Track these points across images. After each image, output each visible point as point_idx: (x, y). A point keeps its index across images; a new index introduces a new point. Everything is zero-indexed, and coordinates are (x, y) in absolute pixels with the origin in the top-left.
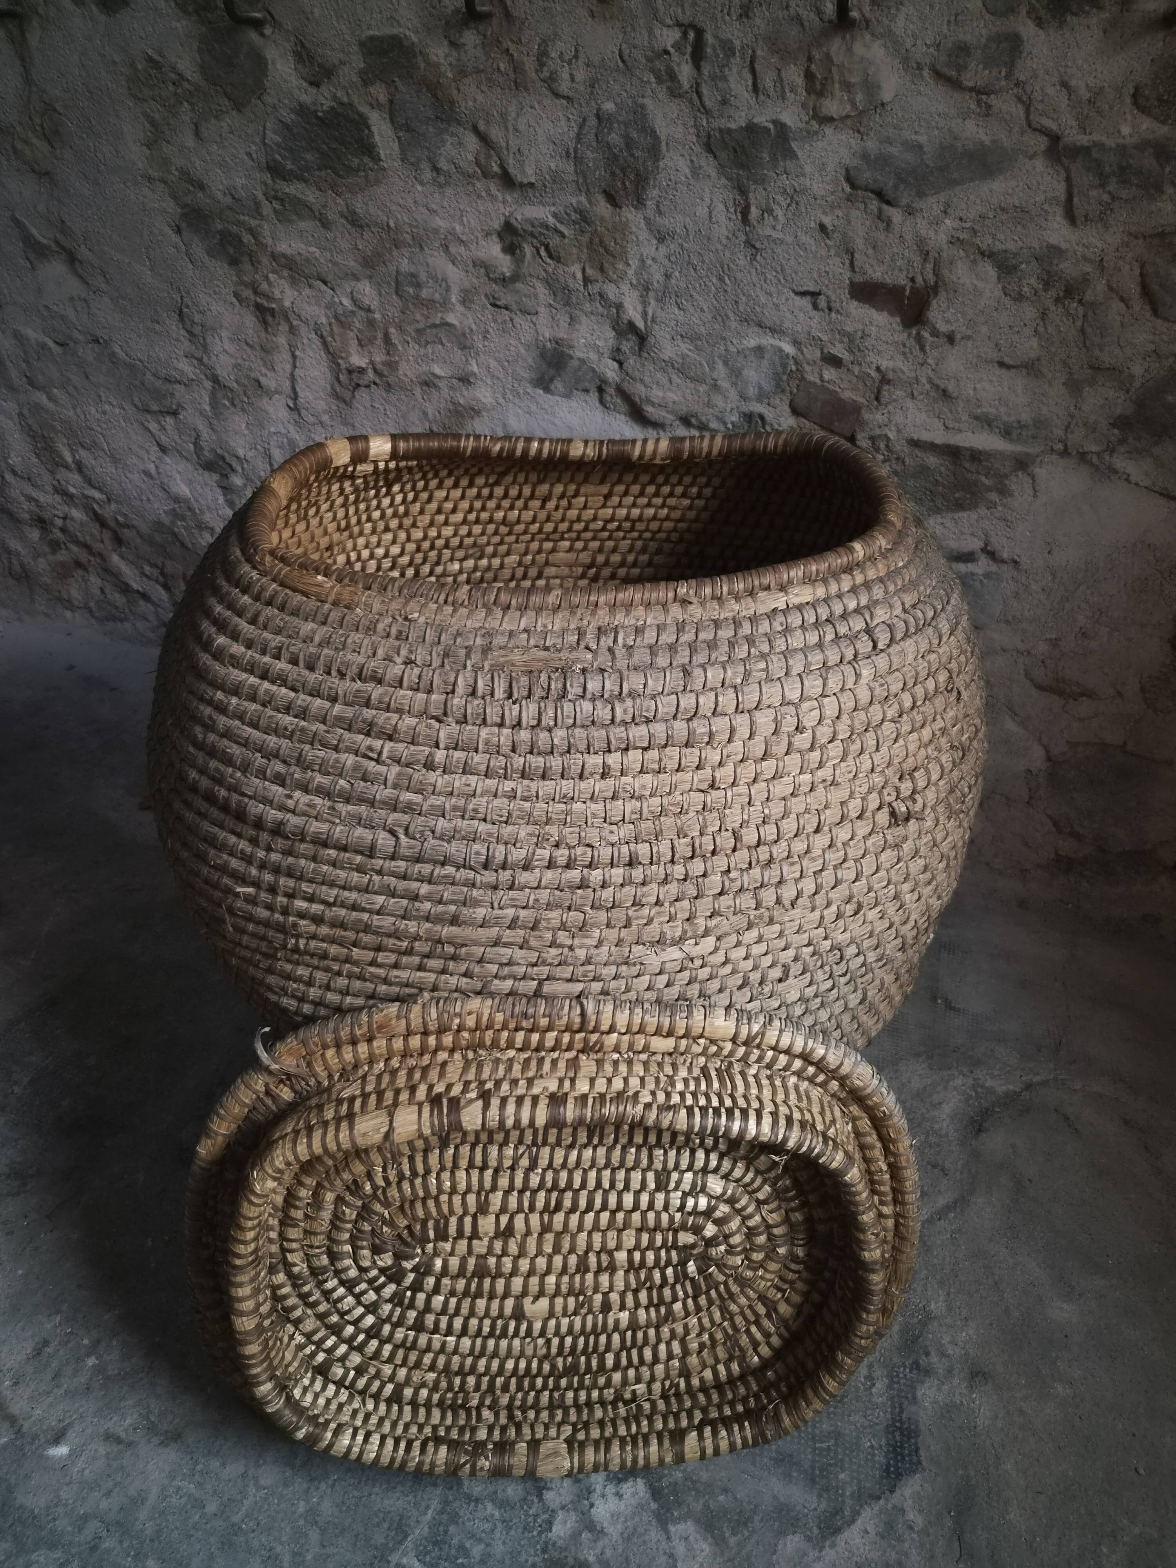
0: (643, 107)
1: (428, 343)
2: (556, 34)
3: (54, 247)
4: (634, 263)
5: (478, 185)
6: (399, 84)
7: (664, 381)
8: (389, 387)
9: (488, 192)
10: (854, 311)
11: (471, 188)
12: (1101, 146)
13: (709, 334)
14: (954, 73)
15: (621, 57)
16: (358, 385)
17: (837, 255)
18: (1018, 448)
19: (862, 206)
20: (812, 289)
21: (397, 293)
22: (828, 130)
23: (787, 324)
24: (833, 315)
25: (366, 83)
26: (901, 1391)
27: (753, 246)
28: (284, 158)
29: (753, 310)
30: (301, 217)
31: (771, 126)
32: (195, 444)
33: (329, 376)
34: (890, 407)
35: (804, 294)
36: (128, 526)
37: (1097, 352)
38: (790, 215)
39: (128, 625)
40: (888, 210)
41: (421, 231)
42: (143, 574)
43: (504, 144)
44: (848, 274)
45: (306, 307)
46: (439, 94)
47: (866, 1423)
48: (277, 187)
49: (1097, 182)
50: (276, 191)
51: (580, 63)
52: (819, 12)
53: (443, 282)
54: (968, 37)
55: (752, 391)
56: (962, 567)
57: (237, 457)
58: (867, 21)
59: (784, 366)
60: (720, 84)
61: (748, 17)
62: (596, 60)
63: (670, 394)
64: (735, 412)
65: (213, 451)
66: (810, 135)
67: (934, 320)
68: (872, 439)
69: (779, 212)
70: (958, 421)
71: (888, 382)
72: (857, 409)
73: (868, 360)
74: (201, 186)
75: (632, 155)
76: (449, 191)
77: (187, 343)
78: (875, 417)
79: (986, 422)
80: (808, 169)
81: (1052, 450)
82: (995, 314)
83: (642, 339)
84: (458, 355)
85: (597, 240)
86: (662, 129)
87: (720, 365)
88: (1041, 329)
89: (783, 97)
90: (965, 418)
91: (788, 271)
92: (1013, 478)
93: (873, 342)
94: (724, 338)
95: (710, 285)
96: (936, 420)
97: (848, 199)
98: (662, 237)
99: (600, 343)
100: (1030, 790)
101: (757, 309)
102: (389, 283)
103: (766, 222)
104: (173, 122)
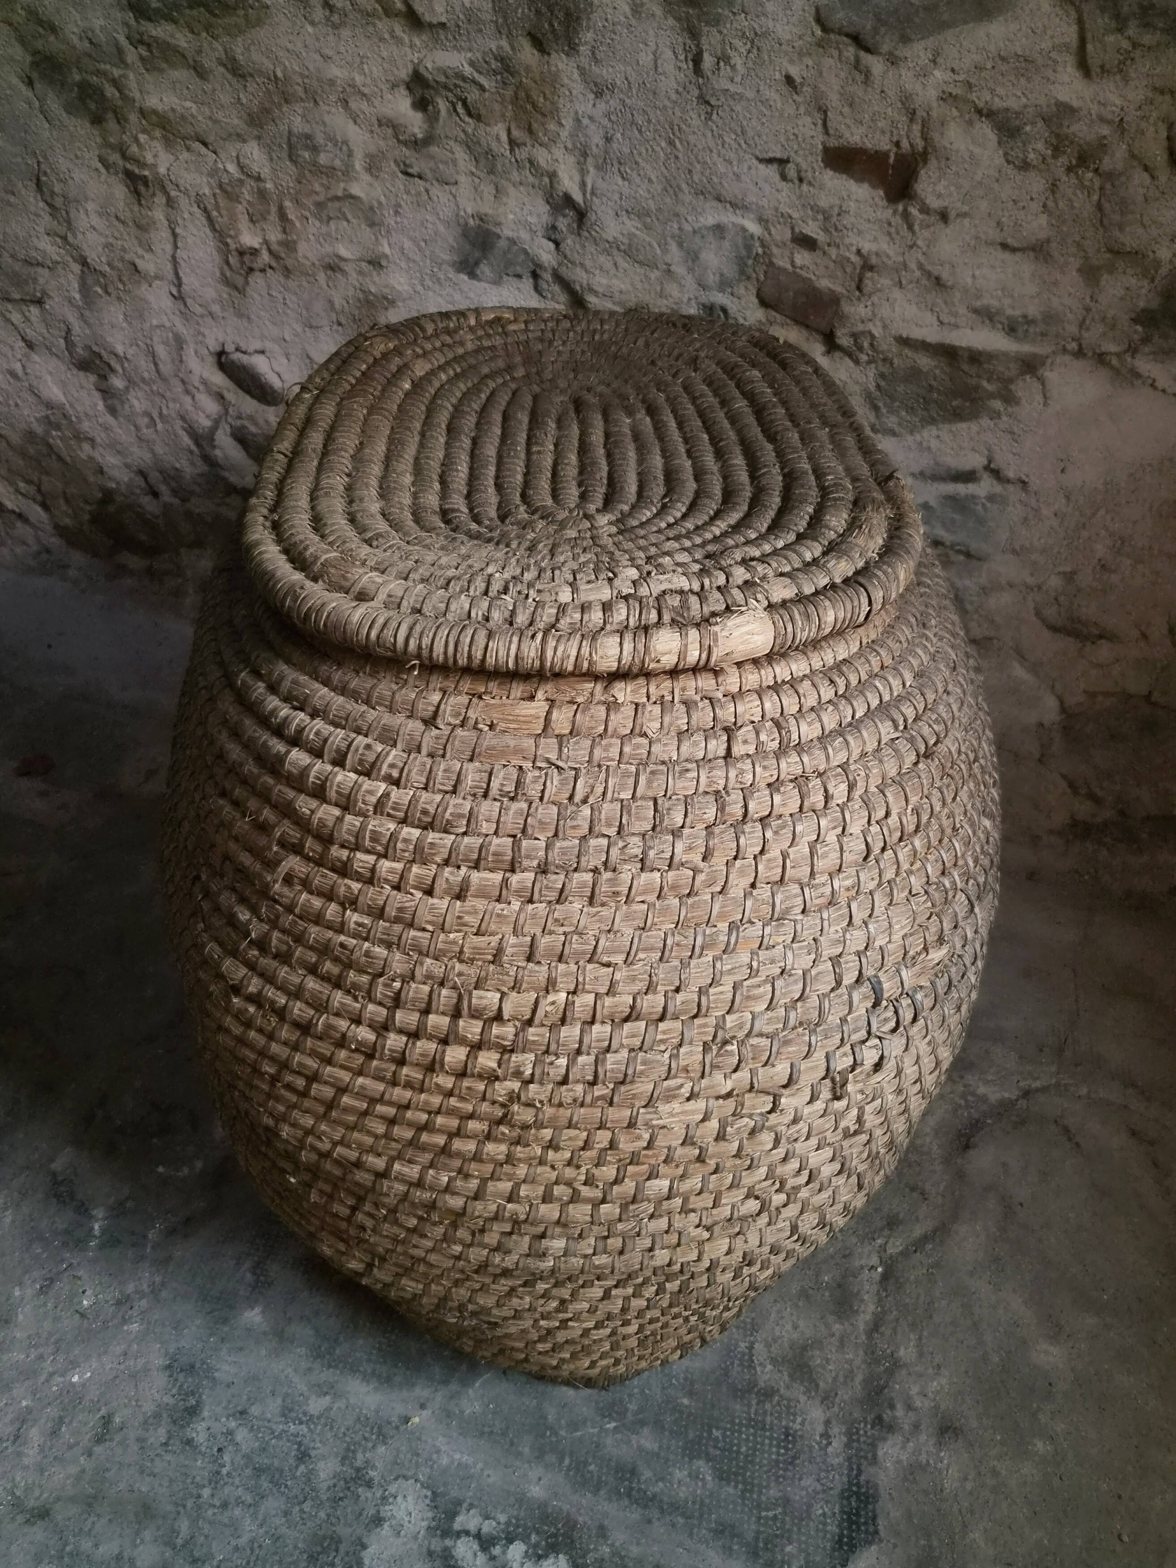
1: (330, 218)
4: (568, 123)
5: (380, 25)
7: (608, 265)
8: (287, 272)
9: (392, 32)
10: (829, 183)
11: (371, 29)
13: (659, 210)
16: (251, 270)
17: (808, 113)
18: (1026, 348)
19: (835, 53)
20: (778, 155)
21: (291, 160)
23: (751, 198)
24: (805, 187)
26: (859, 1450)
27: (708, 103)
29: (710, 180)
30: (173, 66)
32: (66, 339)
33: (218, 259)
34: (875, 299)
35: (770, 161)
37: (1117, 233)
38: (751, 65)
40: (867, 59)
41: (315, 84)
42: (18, 491)
44: (821, 138)
45: (186, 175)
47: (819, 1488)
48: (141, 28)
49: (1113, 24)
50: (141, 34)
53: (343, 145)
55: (712, 279)
56: (961, 489)
57: (116, 355)
59: (748, 248)
63: (615, 282)
64: (693, 303)
65: (88, 348)
67: (923, 195)
68: (855, 336)
69: (737, 61)
70: (955, 315)
71: (871, 268)
72: (835, 300)
73: (847, 241)
76: (346, 33)
77: (47, 218)
78: (856, 310)
79: (987, 316)
80: (770, 8)
81: (1065, 350)
82: (996, 186)
83: (581, 215)
84: (366, 233)
85: (522, 94)
87: (673, 247)
88: (1051, 204)
90: (962, 310)
91: (750, 133)
92: (1020, 383)
93: (852, 220)
94: (677, 215)
95: (658, 149)
96: (929, 314)
97: (819, 44)
98: (599, 91)
99: (532, 220)
100: (1042, 746)
101: (715, 179)
102: (280, 146)
103: (722, 73)
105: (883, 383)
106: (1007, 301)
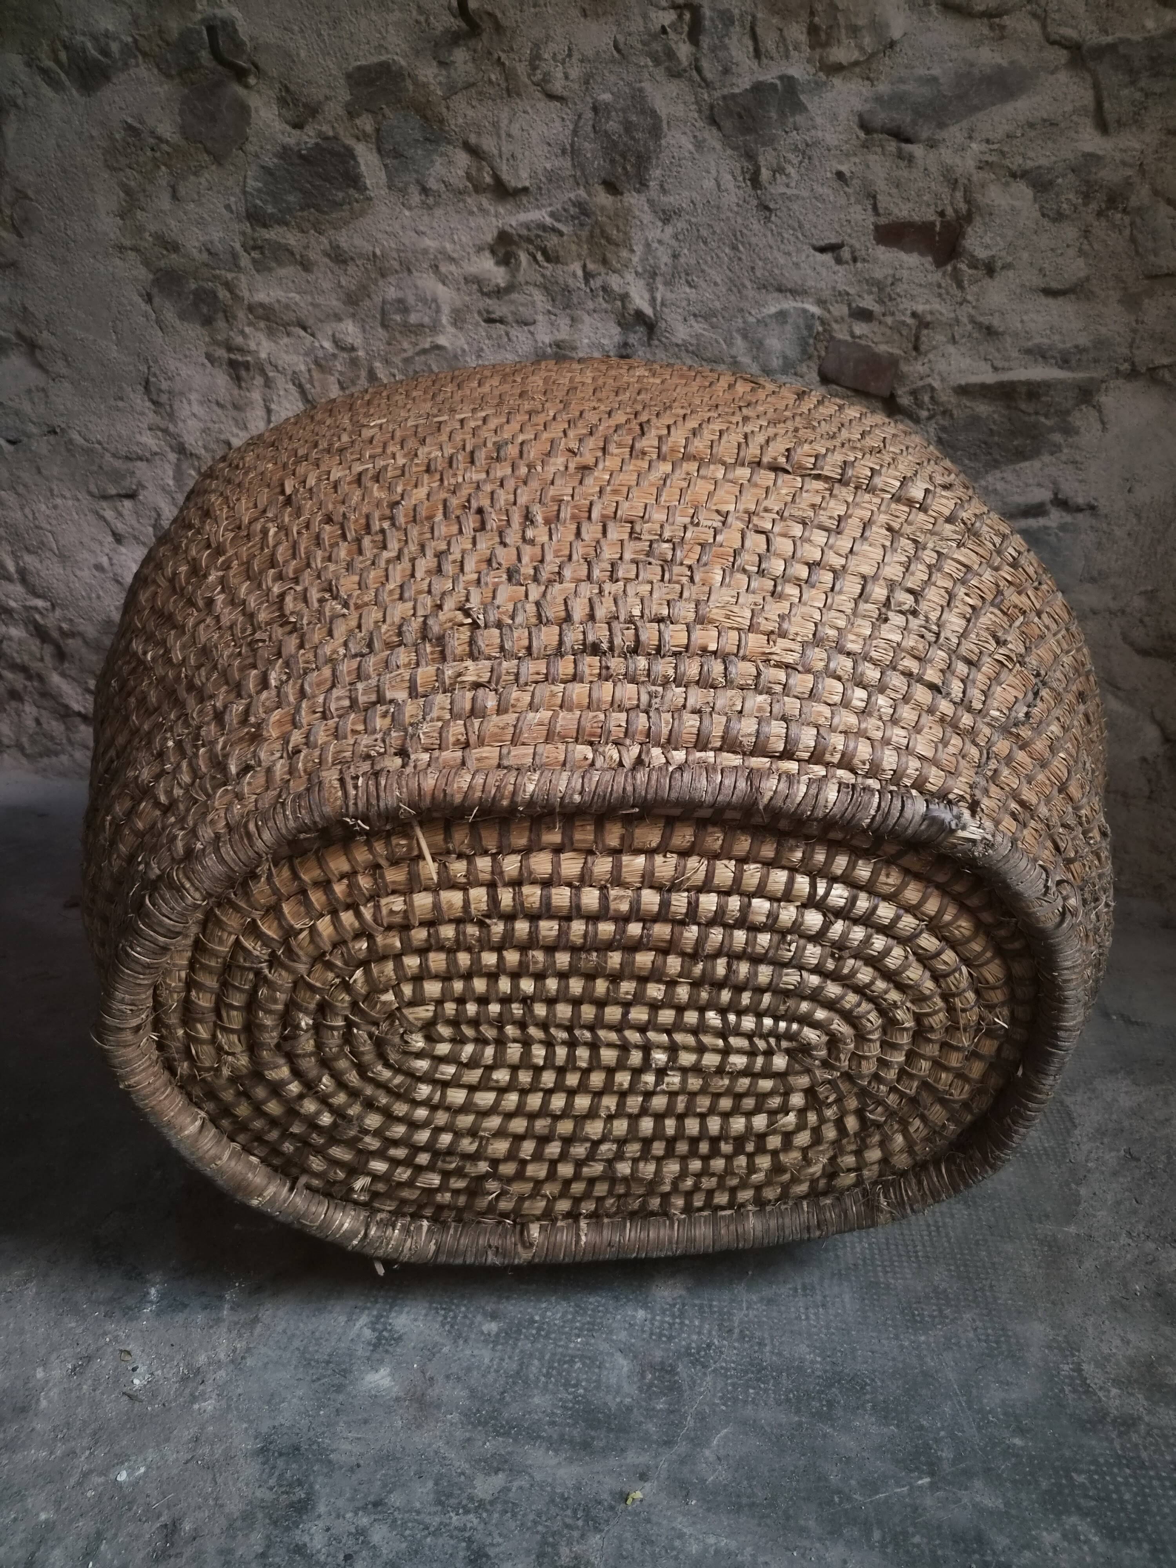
0: (641, 90)
2: (548, 37)
3: (13, 338)
4: (639, 249)
5: (469, 200)
6: (387, 111)
9: (480, 207)
10: (881, 257)
11: (461, 205)
12: (1128, 42)
13: (725, 308)
15: (616, 47)
17: (858, 202)
18: (1080, 375)
19: (879, 150)
20: (833, 241)
21: (384, 325)
22: (837, 81)
23: (810, 283)
24: (859, 265)
25: (352, 115)
27: (767, 208)
28: (265, 202)
29: (771, 273)
30: (280, 264)
31: (778, 82)
32: (154, 524)
34: (931, 356)
35: (825, 249)
36: (72, 635)
37: (1152, 258)
38: (803, 171)
39: (64, 758)
40: (908, 148)
41: (410, 255)
43: (496, 152)
44: (872, 219)
45: (284, 356)
46: (429, 113)
48: (256, 235)
49: (1127, 80)
50: (254, 239)
51: (574, 60)
53: (432, 304)
55: (776, 363)
56: (1033, 523)
59: (809, 327)
60: (720, 54)
62: (590, 53)
66: (818, 86)
67: (971, 248)
68: (914, 393)
69: (790, 170)
70: (1007, 359)
71: (927, 325)
72: (894, 362)
73: (901, 307)
74: (175, 247)
75: (633, 138)
76: (438, 212)
77: (151, 415)
78: (915, 369)
79: (1040, 354)
80: (819, 120)
81: (1118, 371)
82: (1035, 237)
83: (652, 327)
86: (662, 107)
87: (739, 341)
88: (1086, 247)
89: (787, 57)
90: (1015, 354)
91: (807, 226)
92: (1077, 414)
93: (905, 286)
94: (741, 310)
95: (722, 255)
96: (983, 363)
97: (865, 146)
98: (666, 217)
99: (605, 341)
100: (1149, 781)
101: (776, 271)
102: (374, 317)
103: (779, 181)
104: (148, 187)
105: (944, 436)
106: (1057, 338)
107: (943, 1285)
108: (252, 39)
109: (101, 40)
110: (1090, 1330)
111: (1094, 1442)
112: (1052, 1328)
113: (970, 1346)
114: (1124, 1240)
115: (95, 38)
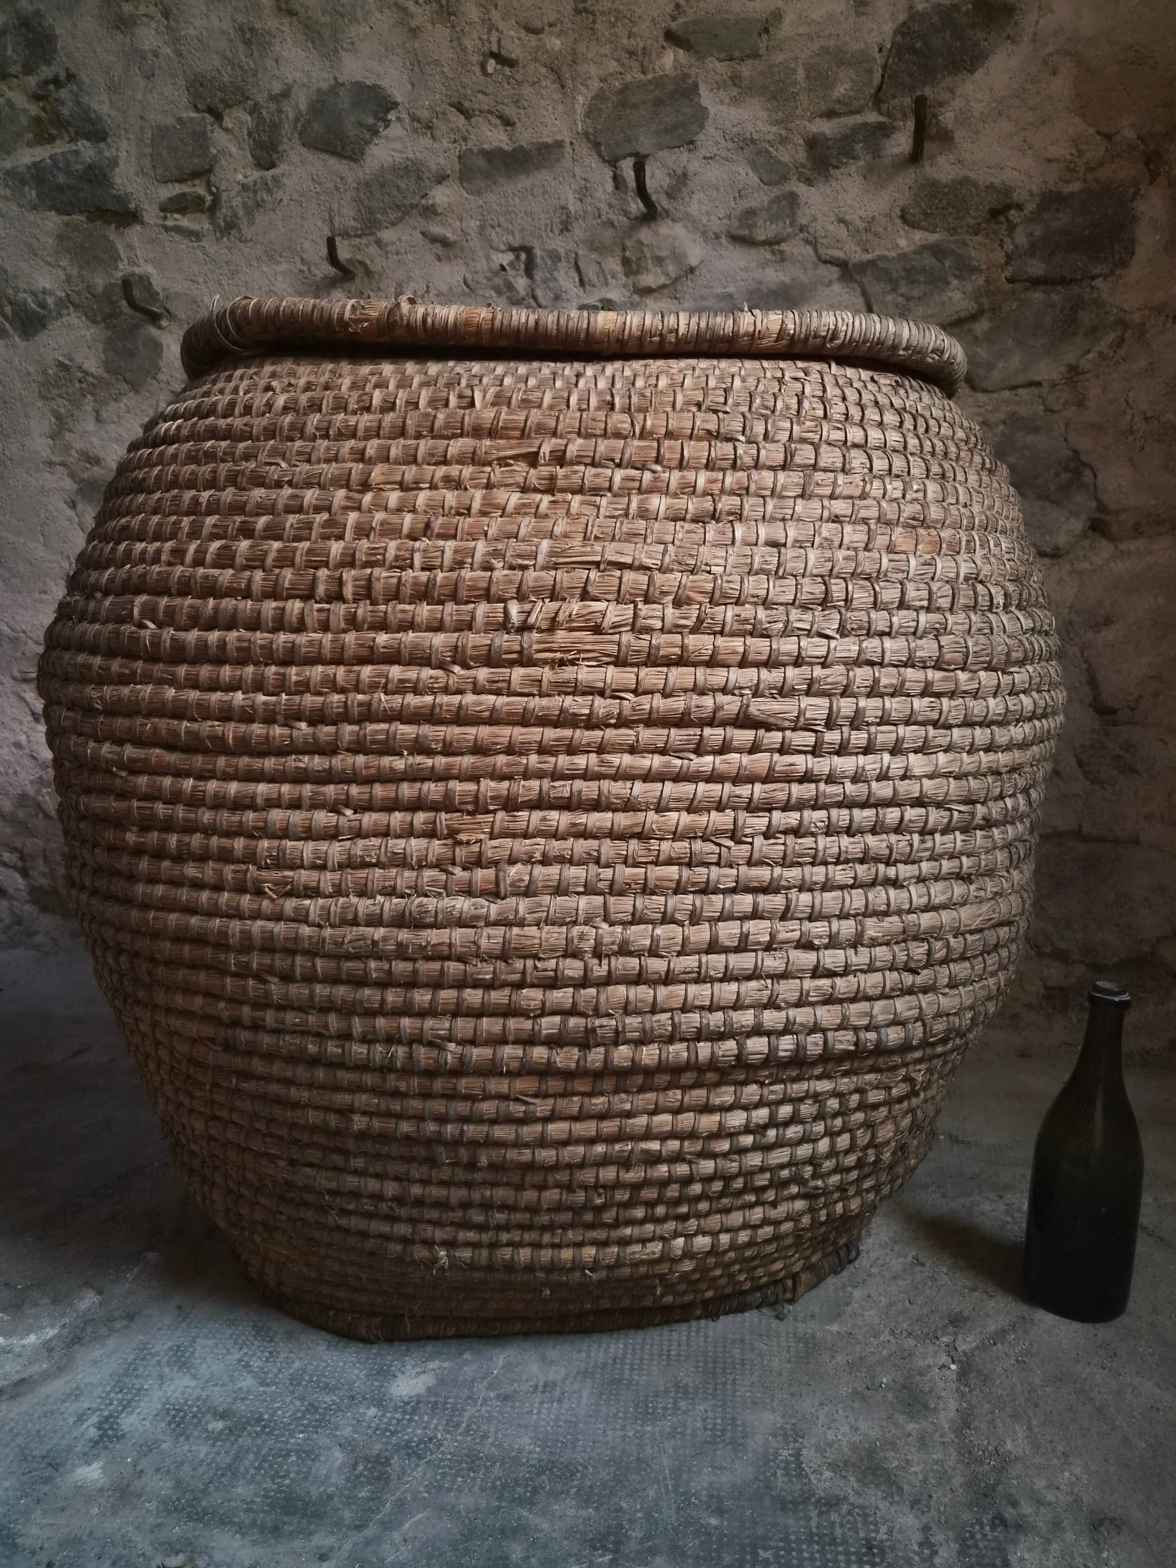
2: (409, 278)
12: (885, 258)
14: (747, 232)
15: (467, 282)
22: (650, 301)
51: (432, 294)
52: (626, 213)
54: (753, 204)
58: (667, 212)
60: (551, 284)
61: (568, 230)
62: (444, 288)
66: (635, 306)
74: (96, 461)
89: (608, 283)
104: (75, 412)
107: (687, 1380)
108: (164, 289)
109: (39, 296)
110: (822, 1419)
111: (791, 1521)
112: (783, 1417)
113: (694, 1435)
114: (885, 1336)
115: (34, 294)
